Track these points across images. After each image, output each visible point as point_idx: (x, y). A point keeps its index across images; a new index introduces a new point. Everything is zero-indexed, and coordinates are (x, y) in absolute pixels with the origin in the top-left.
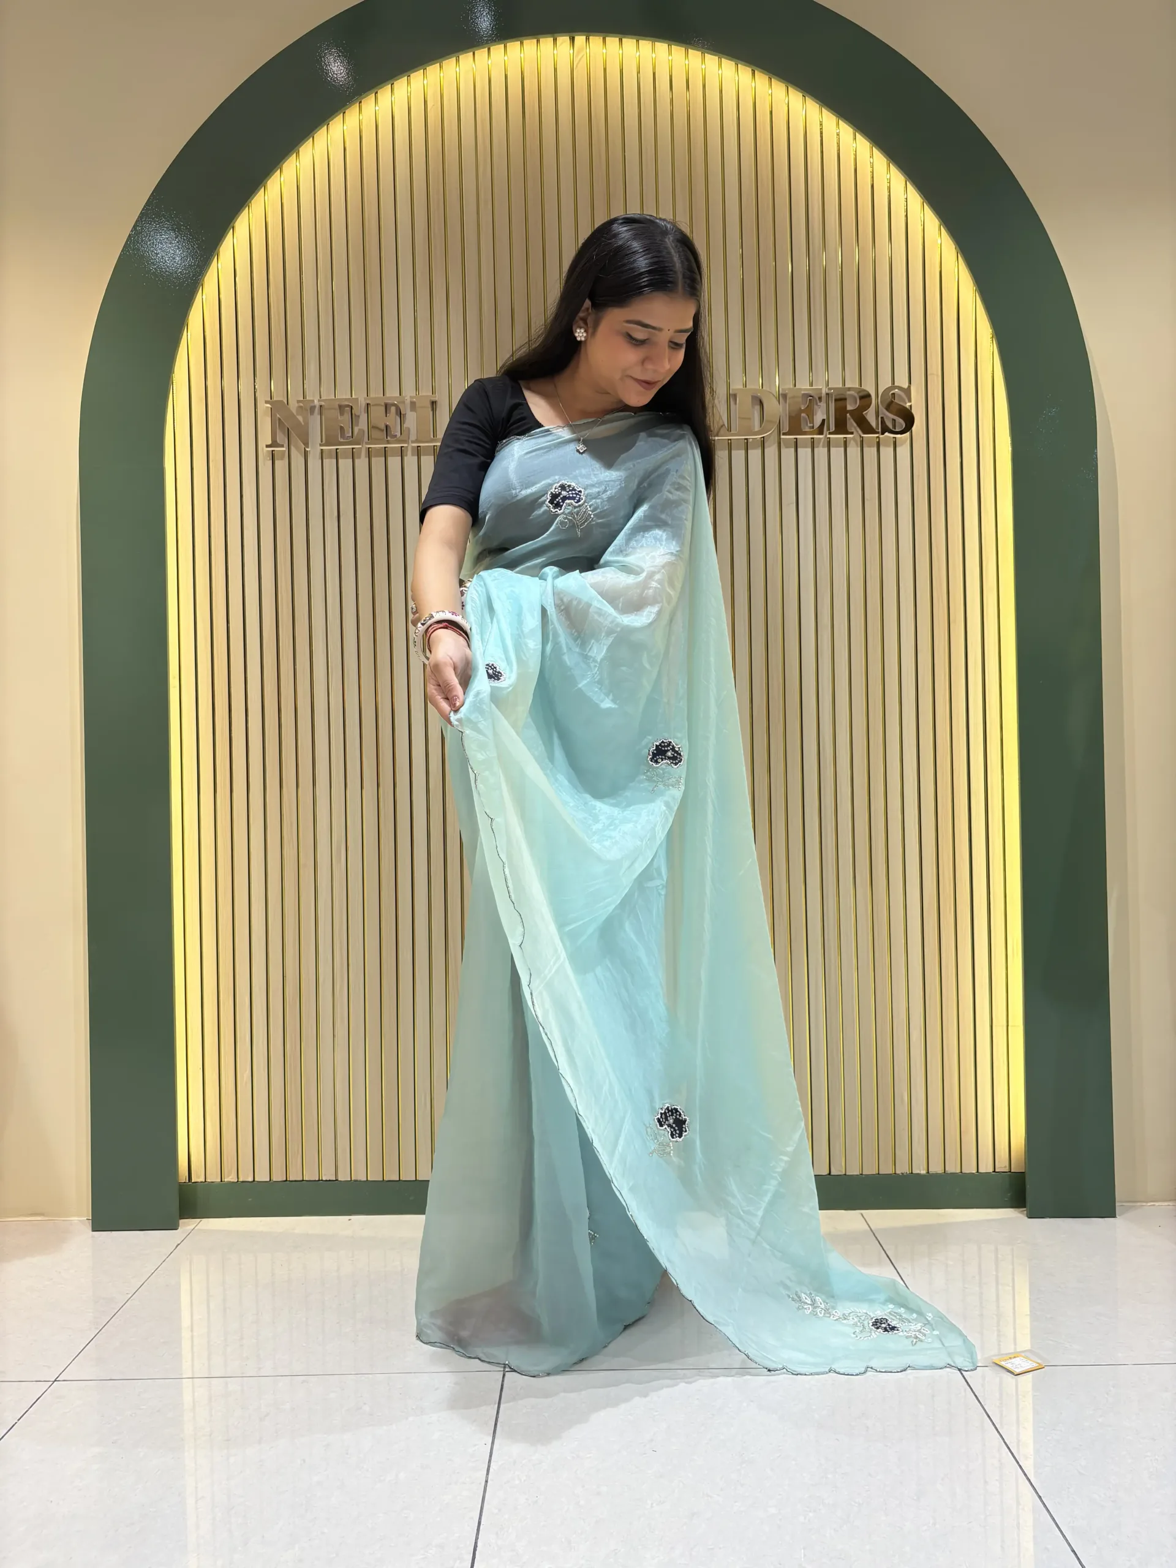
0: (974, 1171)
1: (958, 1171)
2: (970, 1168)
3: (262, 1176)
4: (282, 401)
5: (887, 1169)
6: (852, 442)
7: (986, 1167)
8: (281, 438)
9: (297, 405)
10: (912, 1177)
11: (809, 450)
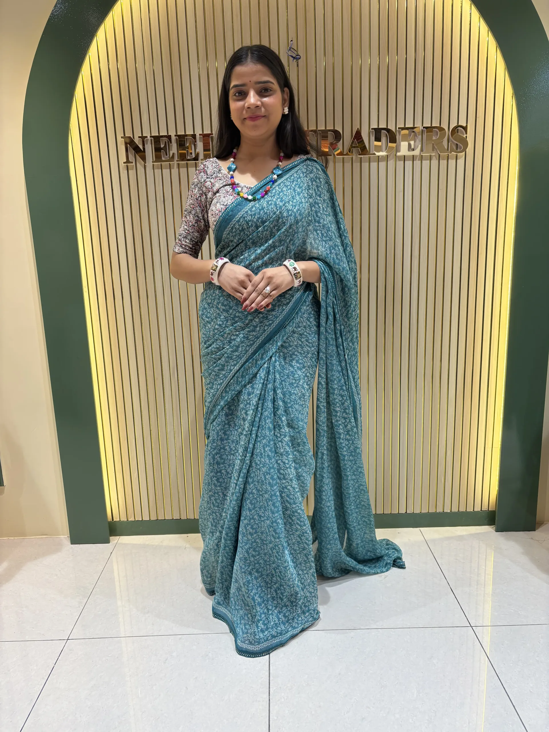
0: (472, 511)
1: (465, 510)
2: (470, 509)
3: (146, 518)
4: (130, 137)
5: (432, 510)
6: (434, 157)
7: (478, 509)
8: (131, 158)
9: (138, 139)
10: (444, 514)
11: (411, 162)
